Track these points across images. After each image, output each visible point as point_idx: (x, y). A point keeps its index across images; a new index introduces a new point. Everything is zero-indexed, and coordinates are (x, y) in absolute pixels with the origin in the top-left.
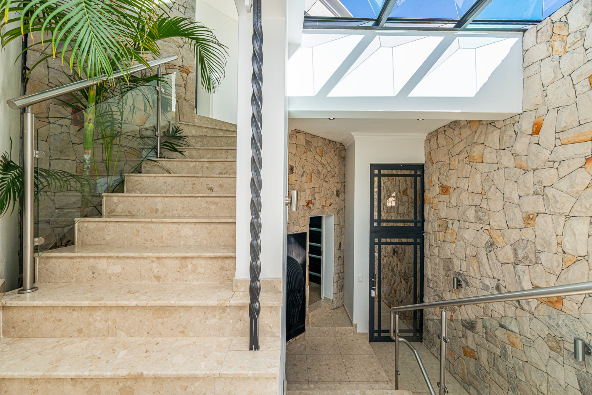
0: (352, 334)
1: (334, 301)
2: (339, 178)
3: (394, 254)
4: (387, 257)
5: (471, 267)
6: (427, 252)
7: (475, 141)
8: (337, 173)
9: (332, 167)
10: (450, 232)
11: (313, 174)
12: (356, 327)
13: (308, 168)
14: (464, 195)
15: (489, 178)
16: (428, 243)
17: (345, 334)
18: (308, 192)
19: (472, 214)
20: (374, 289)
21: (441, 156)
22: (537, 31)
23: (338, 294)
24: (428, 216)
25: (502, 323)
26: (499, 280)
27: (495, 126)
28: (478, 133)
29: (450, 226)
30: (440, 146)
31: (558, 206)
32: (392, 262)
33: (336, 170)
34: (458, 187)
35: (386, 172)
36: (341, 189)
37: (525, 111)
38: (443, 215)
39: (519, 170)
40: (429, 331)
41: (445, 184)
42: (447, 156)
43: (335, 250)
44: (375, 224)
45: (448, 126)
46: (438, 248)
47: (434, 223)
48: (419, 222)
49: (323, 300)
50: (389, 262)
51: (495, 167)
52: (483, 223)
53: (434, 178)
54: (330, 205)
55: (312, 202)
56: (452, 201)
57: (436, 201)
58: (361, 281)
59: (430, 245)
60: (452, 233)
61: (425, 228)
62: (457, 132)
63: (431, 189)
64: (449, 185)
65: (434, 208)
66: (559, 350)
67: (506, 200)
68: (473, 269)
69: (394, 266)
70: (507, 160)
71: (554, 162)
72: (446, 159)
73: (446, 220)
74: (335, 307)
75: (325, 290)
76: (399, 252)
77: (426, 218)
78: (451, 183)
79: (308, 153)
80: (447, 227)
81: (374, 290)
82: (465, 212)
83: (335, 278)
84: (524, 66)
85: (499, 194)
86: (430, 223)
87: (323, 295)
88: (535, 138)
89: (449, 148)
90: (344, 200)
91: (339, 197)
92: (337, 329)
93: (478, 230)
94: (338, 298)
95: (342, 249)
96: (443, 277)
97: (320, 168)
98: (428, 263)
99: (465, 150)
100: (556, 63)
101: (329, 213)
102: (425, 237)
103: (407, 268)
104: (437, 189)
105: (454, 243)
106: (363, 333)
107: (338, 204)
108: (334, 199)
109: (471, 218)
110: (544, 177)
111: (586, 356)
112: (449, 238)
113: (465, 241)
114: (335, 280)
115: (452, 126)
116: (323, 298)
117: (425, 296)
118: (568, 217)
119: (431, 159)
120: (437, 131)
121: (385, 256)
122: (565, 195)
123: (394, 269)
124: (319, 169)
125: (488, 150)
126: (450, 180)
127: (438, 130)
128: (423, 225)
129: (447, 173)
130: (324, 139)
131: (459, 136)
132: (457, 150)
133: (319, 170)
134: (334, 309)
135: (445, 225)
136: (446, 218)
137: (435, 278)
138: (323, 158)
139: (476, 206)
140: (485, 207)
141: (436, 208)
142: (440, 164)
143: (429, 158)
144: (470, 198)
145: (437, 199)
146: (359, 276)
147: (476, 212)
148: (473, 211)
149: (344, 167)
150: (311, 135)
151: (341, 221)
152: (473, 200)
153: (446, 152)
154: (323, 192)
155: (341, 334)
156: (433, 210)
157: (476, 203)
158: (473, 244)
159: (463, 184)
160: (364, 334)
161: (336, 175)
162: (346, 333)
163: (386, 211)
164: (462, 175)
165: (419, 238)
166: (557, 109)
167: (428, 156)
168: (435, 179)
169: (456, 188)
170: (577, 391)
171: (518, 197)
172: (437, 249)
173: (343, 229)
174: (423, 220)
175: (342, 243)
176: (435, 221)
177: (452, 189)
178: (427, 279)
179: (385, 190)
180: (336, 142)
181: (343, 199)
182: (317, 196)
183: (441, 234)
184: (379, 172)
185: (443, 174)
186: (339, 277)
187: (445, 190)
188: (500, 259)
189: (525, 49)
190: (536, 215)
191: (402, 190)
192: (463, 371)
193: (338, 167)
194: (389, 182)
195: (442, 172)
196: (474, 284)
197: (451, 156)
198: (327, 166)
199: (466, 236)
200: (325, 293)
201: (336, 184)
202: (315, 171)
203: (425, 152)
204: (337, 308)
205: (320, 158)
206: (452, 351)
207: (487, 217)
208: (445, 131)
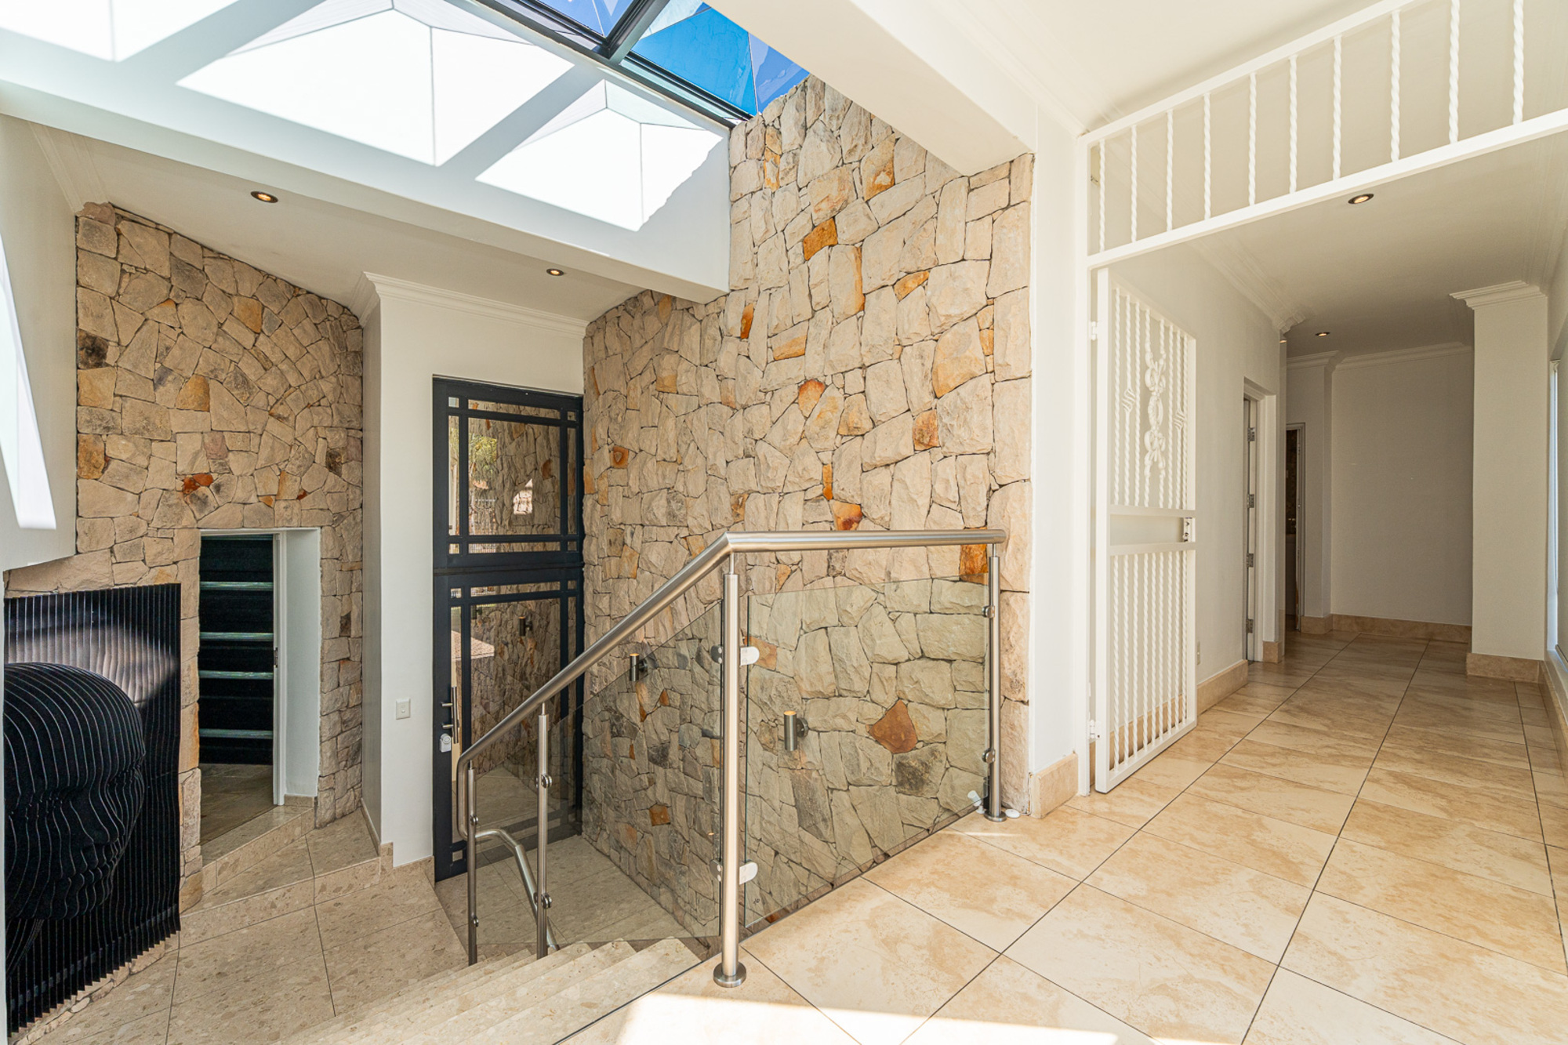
0: (376, 879)
1: (321, 801)
2: (339, 413)
3: (523, 633)
4: (510, 646)
5: (660, 625)
6: (588, 611)
7: (665, 345)
8: (330, 397)
9: (306, 374)
10: (627, 554)
11: (213, 384)
12: (390, 852)
13: (186, 358)
14: (651, 465)
15: (687, 428)
16: (591, 589)
17: (351, 886)
18: (189, 445)
19: (663, 507)
20: (450, 732)
21: (610, 378)
22: (748, 134)
23: (340, 776)
24: (591, 524)
25: (705, 727)
26: (700, 640)
27: (693, 316)
28: (669, 329)
29: (628, 540)
30: (611, 353)
31: (769, 475)
32: (521, 655)
33: (326, 387)
34: (641, 451)
35: (482, 406)
36: (344, 448)
37: (733, 290)
38: (616, 516)
39: (726, 407)
40: (593, 801)
41: (619, 443)
42: (622, 378)
43: (324, 639)
44: (454, 549)
45: (623, 308)
46: (608, 596)
47: (600, 540)
48: (572, 540)
49: (281, 809)
50: (515, 657)
51: (695, 401)
52: (679, 524)
53: (601, 430)
54: (300, 498)
55: (211, 480)
56: (630, 484)
57: (603, 485)
58: (406, 714)
59: (595, 592)
60: (632, 555)
61: (585, 552)
62: (637, 322)
63: (596, 456)
64: (627, 446)
65: (600, 502)
66: (772, 745)
67: (709, 472)
68: (664, 626)
69: (526, 665)
70: (711, 390)
71: (766, 393)
72: (619, 385)
73: (622, 527)
74: (328, 816)
75: (290, 772)
76: (536, 624)
77: (586, 530)
78: (629, 441)
79: (187, 308)
80: (624, 544)
81: (451, 735)
82: (650, 504)
83: (326, 729)
84: (733, 199)
85: (700, 461)
86: (594, 540)
87: (282, 790)
88: (744, 344)
89: (627, 357)
90: (361, 485)
91: (339, 474)
92: (318, 883)
93: (671, 542)
94: (339, 789)
95: (353, 633)
96: (618, 663)
97: (251, 369)
98: (591, 636)
99: (651, 365)
100: (767, 203)
101: (295, 522)
102: (585, 574)
103: (551, 660)
104: (606, 456)
105: (635, 578)
106: (415, 863)
107: (335, 496)
108: (317, 478)
109: (660, 516)
110: (754, 421)
111: (799, 739)
112: (627, 567)
113: (653, 570)
114: (327, 734)
115: (629, 308)
116: (282, 802)
117: (585, 720)
118: (783, 495)
119: (595, 384)
120: (604, 316)
121: (507, 644)
122: (778, 454)
123: (525, 673)
124: (246, 371)
125: (684, 365)
126: (628, 433)
127: (607, 315)
128: (580, 547)
129: (623, 419)
130: (268, 276)
131: (641, 331)
132: (639, 364)
133: (244, 375)
134: (323, 826)
135: (619, 541)
136: (622, 524)
137: (604, 669)
138: (262, 338)
139: (669, 489)
140: (681, 489)
141: (605, 502)
142: (611, 395)
143: (592, 381)
144: (660, 472)
145: (606, 479)
146: (399, 701)
147: (669, 502)
148: (663, 502)
149: (358, 383)
150: (203, 247)
151: (349, 548)
152: (664, 477)
153: (621, 368)
154: (264, 453)
155: (338, 890)
156: (599, 506)
157: (668, 482)
158: (664, 573)
159: (649, 443)
160: (416, 865)
161: (323, 402)
162: (353, 881)
163: (507, 523)
164: (648, 422)
165: (571, 579)
166: (768, 292)
167: (589, 377)
168: (601, 432)
169: (637, 451)
170: (791, 808)
171: (725, 464)
172: (606, 599)
173: (357, 573)
174: (582, 535)
175: (354, 617)
176: (603, 534)
177: (631, 454)
178: (589, 676)
179: (505, 465)
180: (321, 298)
181: (356, 482)
182: (236, 462)
183: (614, 561)
184: (464, 403)
185: (616, 419)
186: (344, 722)
187: (620, 457)
188: (702, 596)
189: (733, 165)
190: (746, 496)
191: (541, 464)
192: (650, 858)
193: (334, 380)
194: (514, 444)
195: (613, 415)
196: (664, 660)
197: (628, 377)
198: (283, 367)
199: (653, 558)
200: (290, 784)
201: (322, 432)
202: (223, 376)
203: (584, 367)
204: (334, 819)
205: (252, 337)
206: (633, 826)
207: (683, 511)
208: (619, 317)
